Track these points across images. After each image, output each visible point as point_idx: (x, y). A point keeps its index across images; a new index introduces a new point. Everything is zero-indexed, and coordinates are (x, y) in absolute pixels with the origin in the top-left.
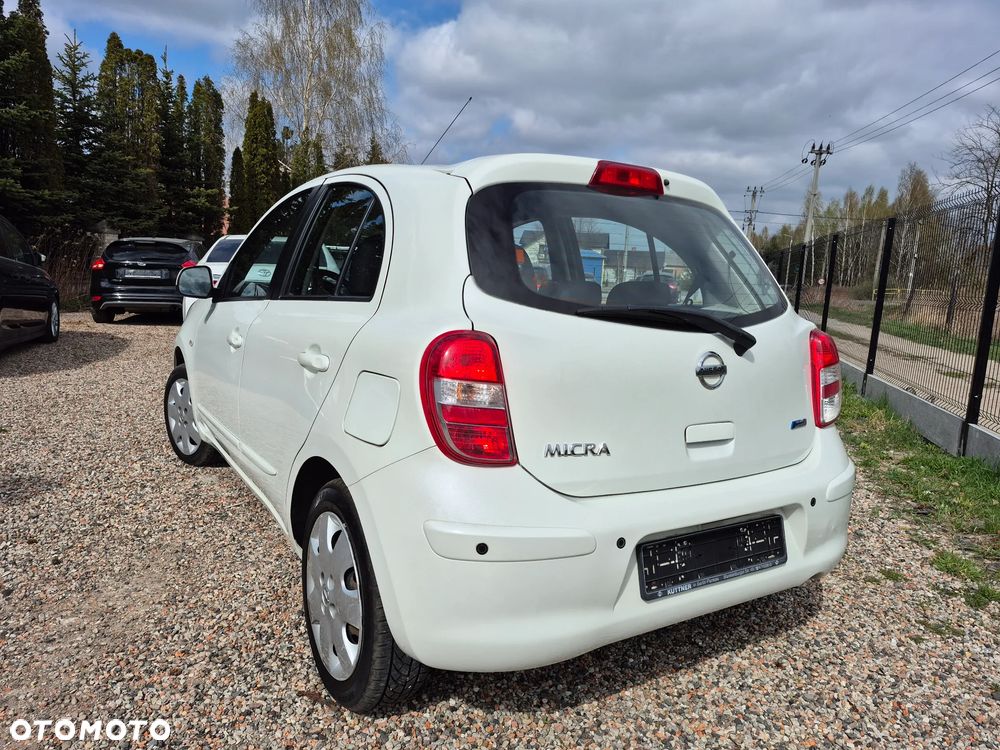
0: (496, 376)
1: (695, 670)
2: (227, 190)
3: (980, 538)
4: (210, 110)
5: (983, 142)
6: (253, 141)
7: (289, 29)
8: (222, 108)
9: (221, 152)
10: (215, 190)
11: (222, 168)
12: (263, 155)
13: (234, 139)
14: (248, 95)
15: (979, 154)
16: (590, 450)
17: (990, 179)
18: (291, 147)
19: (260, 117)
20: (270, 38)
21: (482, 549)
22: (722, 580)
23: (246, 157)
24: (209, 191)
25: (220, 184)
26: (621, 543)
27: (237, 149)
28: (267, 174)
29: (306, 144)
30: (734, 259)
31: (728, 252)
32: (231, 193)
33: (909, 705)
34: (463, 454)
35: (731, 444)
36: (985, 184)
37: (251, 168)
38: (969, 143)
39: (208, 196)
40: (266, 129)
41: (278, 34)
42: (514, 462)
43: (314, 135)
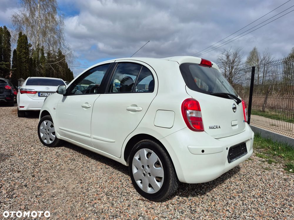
0: (199, 109)
1: (225, 183)
2: (11, 63)
3: (262, 150)
4: (6, 37)
5: (223, 58)
6: (20, 48)
7: (32, 13)
8: (10, 36)
9: (10, 50)
10: (8, 63)
11: (10, 56)
12: (24, 52)
13: (14, 46)
14: (18, 33)
15: (223, 61)
16: (217, 127)
17: (225, 67)
18: (31, 49)
19: (23, 40)
20: (25, 15)
21: (203, 151)
22: (240, 157)
23: (18, 52)
24: (6, 63)
25: (9, 61)
26: (227, 149)
27: (15, 50)
28: (25, 58)
29: (38, 49)
30: (223, 83)
31: (222, 81)
32: (13, 64)
33: (272, 185)
34: (195, 128)
35: (237, 126)
36: (224, 68)
37: (20, 56)
38: (220, 58)
39: (6, 65)
40: (25, 44)
41: (28, 15)
42: (203, 131)
43: (41, 47)
